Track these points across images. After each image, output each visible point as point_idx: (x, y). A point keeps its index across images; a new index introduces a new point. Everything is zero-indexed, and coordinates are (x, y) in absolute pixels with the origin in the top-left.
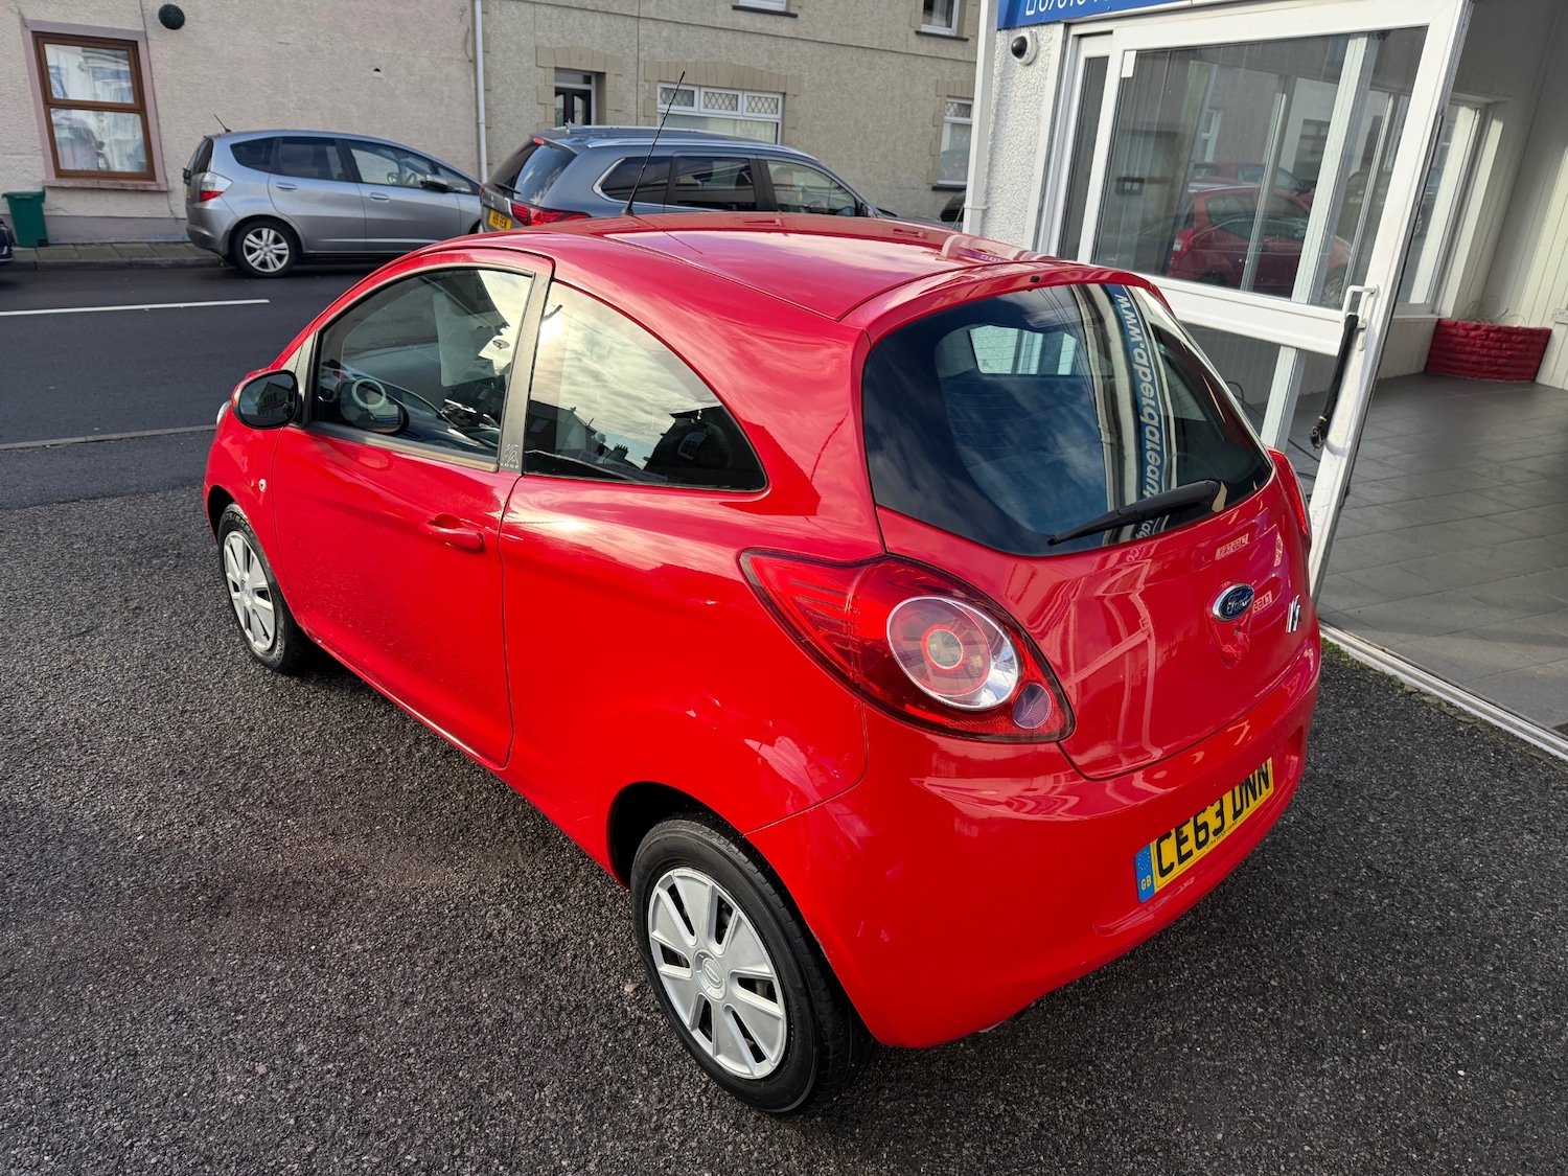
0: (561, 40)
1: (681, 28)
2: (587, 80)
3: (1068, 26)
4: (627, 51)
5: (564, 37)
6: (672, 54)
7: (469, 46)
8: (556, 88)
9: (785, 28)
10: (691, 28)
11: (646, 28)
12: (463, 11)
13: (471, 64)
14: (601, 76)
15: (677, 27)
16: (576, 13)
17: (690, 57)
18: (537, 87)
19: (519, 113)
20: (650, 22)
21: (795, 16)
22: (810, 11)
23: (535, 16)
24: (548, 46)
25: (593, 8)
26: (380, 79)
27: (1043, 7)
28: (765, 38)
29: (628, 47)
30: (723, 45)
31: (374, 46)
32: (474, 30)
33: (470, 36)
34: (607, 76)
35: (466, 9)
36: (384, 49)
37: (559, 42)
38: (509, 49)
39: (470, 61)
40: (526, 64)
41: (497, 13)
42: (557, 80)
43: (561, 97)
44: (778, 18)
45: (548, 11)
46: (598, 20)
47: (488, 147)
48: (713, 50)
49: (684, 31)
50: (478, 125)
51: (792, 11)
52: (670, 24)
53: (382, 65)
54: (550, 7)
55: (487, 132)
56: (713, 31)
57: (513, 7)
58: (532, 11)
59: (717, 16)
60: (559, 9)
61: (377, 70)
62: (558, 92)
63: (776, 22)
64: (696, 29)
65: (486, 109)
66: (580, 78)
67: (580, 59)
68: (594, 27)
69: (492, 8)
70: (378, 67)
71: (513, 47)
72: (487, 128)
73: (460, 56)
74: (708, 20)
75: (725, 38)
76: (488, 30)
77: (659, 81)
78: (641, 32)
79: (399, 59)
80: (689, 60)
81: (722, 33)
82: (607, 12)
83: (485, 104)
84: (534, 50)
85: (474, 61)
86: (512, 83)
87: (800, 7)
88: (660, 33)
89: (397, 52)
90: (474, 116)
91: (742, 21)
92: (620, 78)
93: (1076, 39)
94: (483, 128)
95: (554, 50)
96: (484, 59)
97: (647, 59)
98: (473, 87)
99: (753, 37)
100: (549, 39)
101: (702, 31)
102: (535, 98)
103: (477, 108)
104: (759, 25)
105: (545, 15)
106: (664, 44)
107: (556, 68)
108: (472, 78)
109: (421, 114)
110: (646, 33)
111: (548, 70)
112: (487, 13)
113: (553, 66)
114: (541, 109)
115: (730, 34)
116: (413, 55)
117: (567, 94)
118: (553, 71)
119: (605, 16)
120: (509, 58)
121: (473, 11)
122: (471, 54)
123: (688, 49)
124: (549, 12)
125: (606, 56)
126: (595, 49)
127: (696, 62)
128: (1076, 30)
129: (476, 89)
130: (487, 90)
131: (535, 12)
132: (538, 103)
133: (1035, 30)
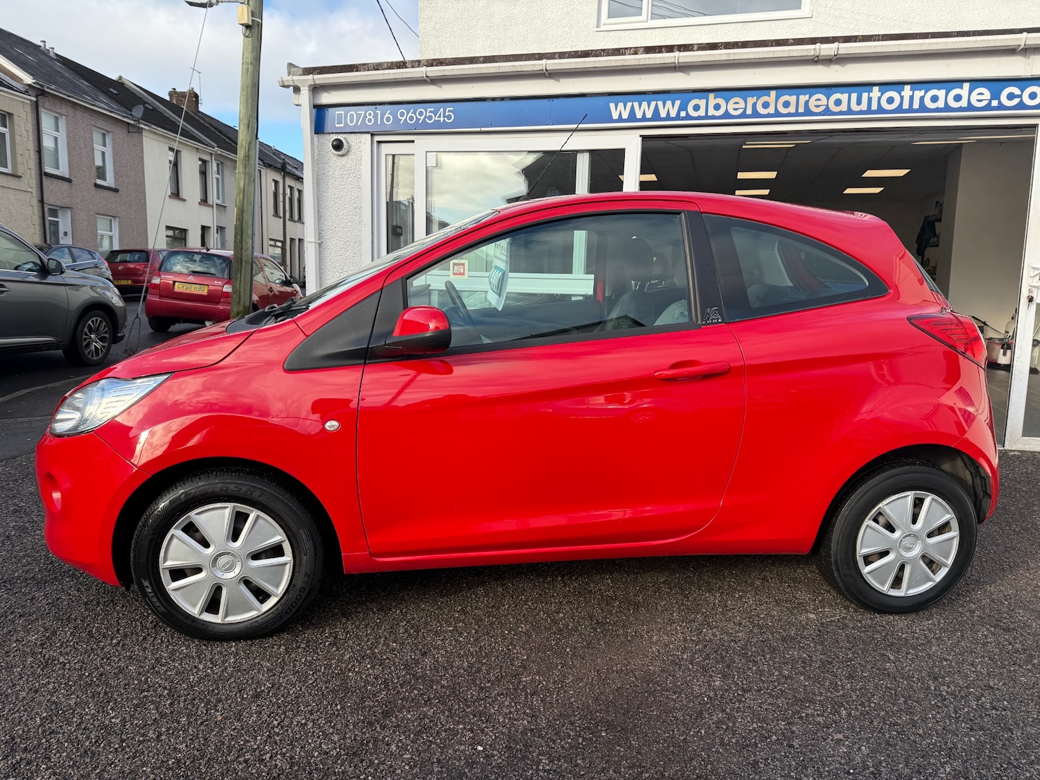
3: (372, 135)
27: (351, 123)
93: (378, 144)
128: (377, 138)
133: (344, 136)
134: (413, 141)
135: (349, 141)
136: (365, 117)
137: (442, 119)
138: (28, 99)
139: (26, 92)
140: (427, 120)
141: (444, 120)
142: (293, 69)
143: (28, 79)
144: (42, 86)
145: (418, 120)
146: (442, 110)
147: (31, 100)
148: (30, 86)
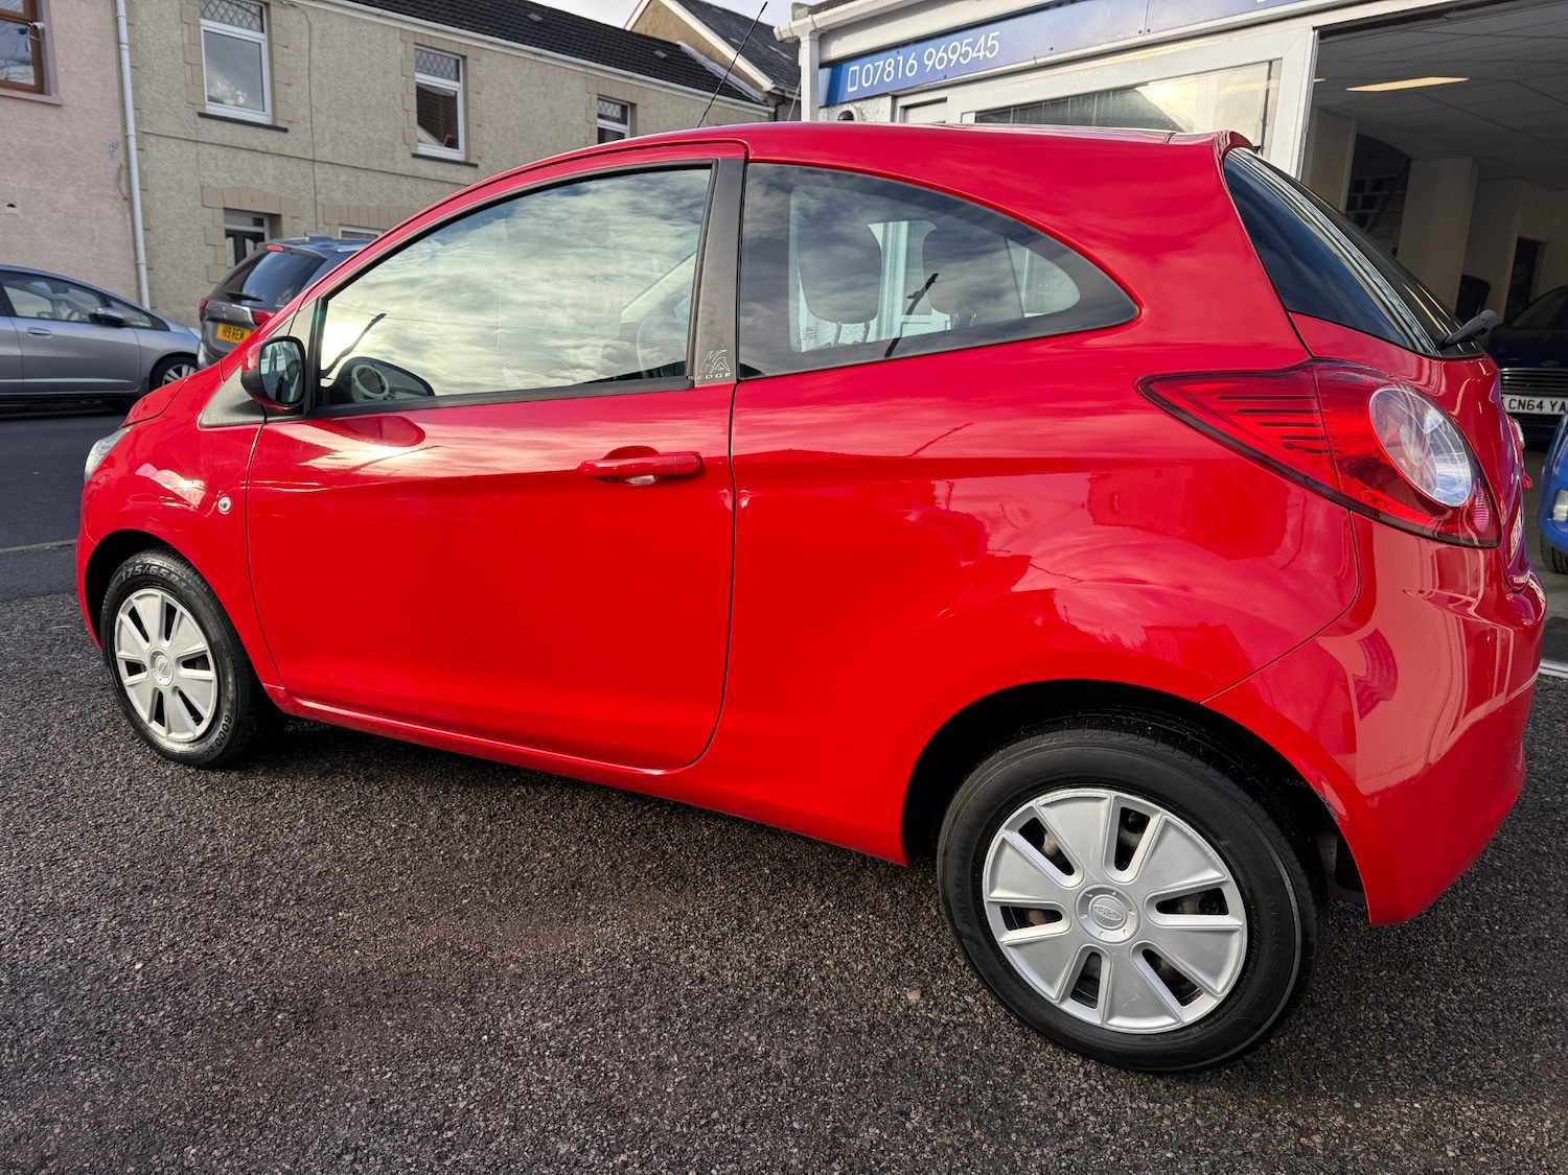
0: (230, 181)
1: (360, 173)
2: (259, 222)
3: (895, 98)
4: (303, 193)
5: (232, 177)
6: (352, 198)
7: (123, 183)
8: (227, 230)
9: (466, 177)
10: (370, 174)
11: (320, 172)
12: (114, 146)
13: (126, 203)
14: (275, 218)
15: (355, 172)
16: (245, 154)
17: (372, 202)
18: (204, 228)
19: (184, 254)
20: (327, 166)
21: (476, 166)
22: (489, 162)
23: (198, 156)
24: (214, 185)
25: (263, 150)
26: (15, 215)
27: (867, 82)
28: (447, 185)
29: (304, 190)
30: (404, 191)
31: (7, 180)
32: (129, 168)
33: (124, 174)
34: (283, 219)
35: (118, 144)
36: (19, 183)
37: (228, 183)
38: (170, 188)
39: (125, 199)
40: (190, 204)
41: (154, 150)
42: (226, 222)
43: (231, 240)
44: (459, 167)
45: (213, 150)
46: (270, 161)
47: (151, 289)
48: (395, 196)
49: (363, 176)
50: (137, 266)
51: (473, 161)
52: (348, 169)
53: (18, 199)
54: (214, 147)
55: (148, 273)
56: (393, 177)
57: (173, 145)
58: (195, 150)
59: (397, 163)
60: (225, 149)
61: (12, 206)
62: (229, 234)
63: (457, 171)
64: (376, 174)
65: (146, 249)
66: (250, 220)
67: (252, 201)
68: (265, 169)
69: (148, 144)
70: (12, 203)
71: (174, 185)
72: (148, 269)
73: (112, 193)
74: (387, 166)
75: (407, 185)
76: (145, 168)
77: (341, 225)
78: (318, 176)
79: (38, 194)
80: (372, 205)
81: (402, 179)
82: (278, 155)
83: (145, 244)
84: (199, 190)
85: (129, 199)
86: (175, 222)
87: (480, 158)
88: (338, 177)
89: (37, 187)
90: (132, 256)
91: (423, 168)
92: (297, 220)
93: (903, 110)
94: (143, 269)
95: (222, 190)
96: (141, 197)
97: (326, 202)
98: (130, 226)
99: (435, 184)
100: (215, 179)
101: (382, 177)
102: (203, 239)
103: (135, 248)
104: (440, 173)
105: (210, 154)
106: (343, 188)
107: (225, 209)
108: (128, 217)
109: (67, 253)
110: (322, 176)
111: (215, 210)
112: (142, 150)
113: (222, 206)
114: (209, 250)
115: (411, 180)
116: (55, 191)
117: (238, 237)
118: (222, 211)
119: (277, 159)
120: (170, 197)
121: (127, 147)
122: (125, 191)
123: (369, 194)
124: (214, 152)
125: (281, 197)
126: (267, 190)
127: (378, 207)
128: (902, 102)
129: (134, 228)
130: (146, 230)
131: (197, 151)
132: (207, 245)
133: (858, 105)
134: (944, 100)
135: (864, 112)
136: (884, 69)
137: (982, 53)
138: (765, 111)
139: (765, 103)
140: (961, 58)
141: (985, 56)
142: (799, 12)
143: (767, 84)
144: (783, 91)
145: (950, 60)
146: (983, 38)
147: (769, 113)
148: (769, 92)
